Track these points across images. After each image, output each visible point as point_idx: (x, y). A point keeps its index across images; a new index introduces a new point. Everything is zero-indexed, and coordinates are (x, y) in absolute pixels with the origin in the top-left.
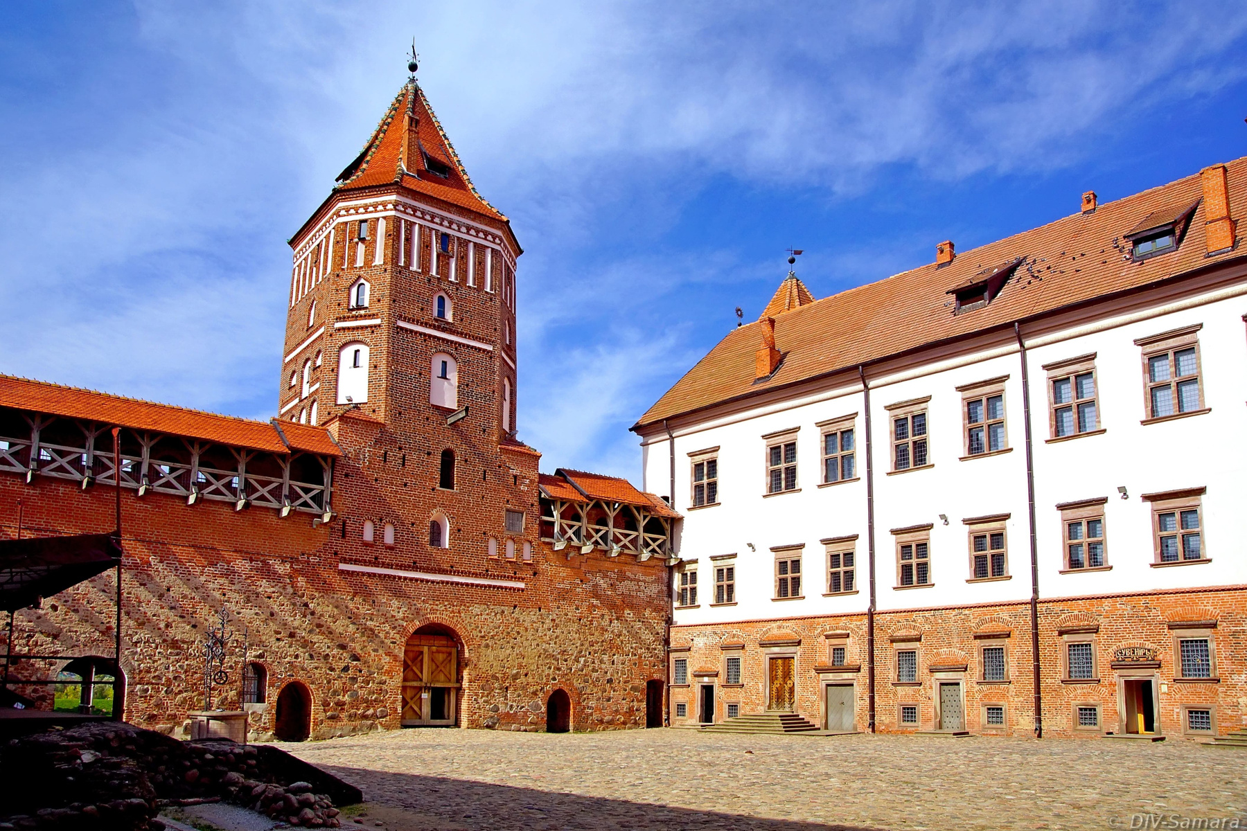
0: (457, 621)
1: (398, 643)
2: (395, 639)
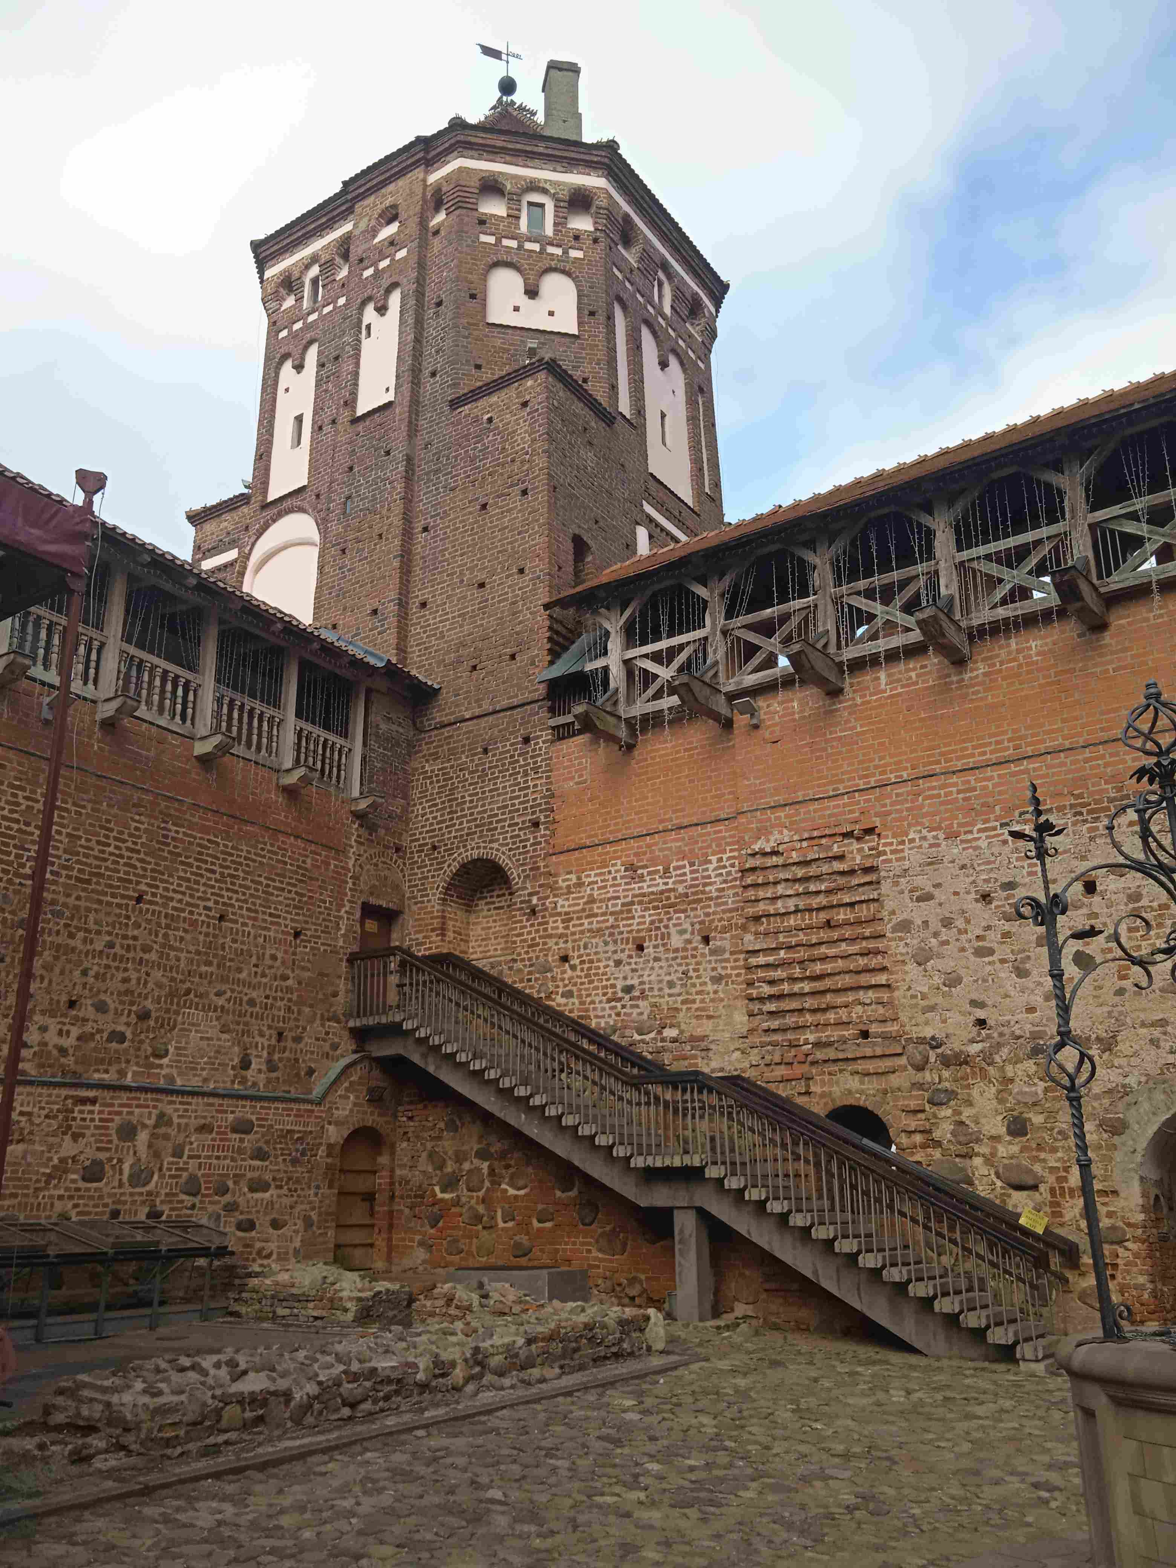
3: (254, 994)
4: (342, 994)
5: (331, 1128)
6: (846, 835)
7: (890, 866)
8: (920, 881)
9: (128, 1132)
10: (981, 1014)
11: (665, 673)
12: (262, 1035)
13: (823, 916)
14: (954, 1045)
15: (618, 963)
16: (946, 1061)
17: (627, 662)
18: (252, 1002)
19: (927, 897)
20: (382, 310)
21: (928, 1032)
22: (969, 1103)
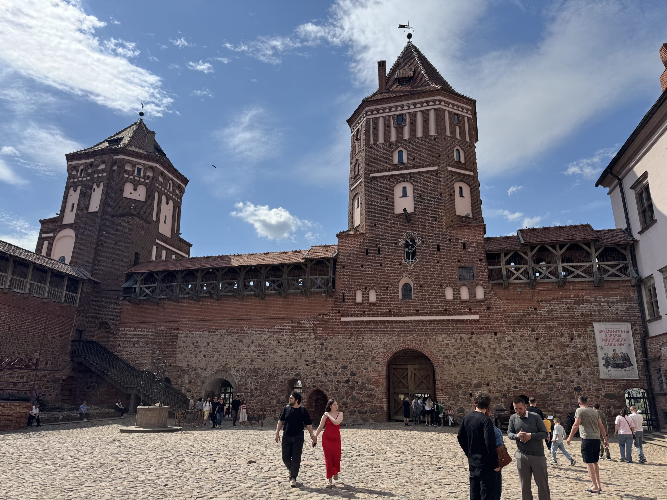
0: (423, 347)
1: (381, 363)
2: (378, 361)
3: (50, 350)
4: (69, 348)
5: (64, 376)
6: (175, 329)
7: (180, 336)
8: (184, 339)
9: (22, 377)
10: (188, 363)
11: (148, 292)
12: (51, 357)
13: (167, 343)
14: (184, 368)
15: (129, 347)
16: (182, 371)
17: (141, 288)
18: (49, 351)
19: (184, 342)
20: (98, 186)
21: (180, 365)
22: (184, 378)
